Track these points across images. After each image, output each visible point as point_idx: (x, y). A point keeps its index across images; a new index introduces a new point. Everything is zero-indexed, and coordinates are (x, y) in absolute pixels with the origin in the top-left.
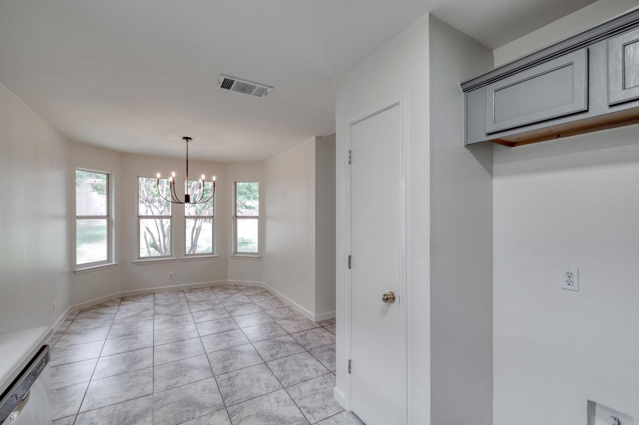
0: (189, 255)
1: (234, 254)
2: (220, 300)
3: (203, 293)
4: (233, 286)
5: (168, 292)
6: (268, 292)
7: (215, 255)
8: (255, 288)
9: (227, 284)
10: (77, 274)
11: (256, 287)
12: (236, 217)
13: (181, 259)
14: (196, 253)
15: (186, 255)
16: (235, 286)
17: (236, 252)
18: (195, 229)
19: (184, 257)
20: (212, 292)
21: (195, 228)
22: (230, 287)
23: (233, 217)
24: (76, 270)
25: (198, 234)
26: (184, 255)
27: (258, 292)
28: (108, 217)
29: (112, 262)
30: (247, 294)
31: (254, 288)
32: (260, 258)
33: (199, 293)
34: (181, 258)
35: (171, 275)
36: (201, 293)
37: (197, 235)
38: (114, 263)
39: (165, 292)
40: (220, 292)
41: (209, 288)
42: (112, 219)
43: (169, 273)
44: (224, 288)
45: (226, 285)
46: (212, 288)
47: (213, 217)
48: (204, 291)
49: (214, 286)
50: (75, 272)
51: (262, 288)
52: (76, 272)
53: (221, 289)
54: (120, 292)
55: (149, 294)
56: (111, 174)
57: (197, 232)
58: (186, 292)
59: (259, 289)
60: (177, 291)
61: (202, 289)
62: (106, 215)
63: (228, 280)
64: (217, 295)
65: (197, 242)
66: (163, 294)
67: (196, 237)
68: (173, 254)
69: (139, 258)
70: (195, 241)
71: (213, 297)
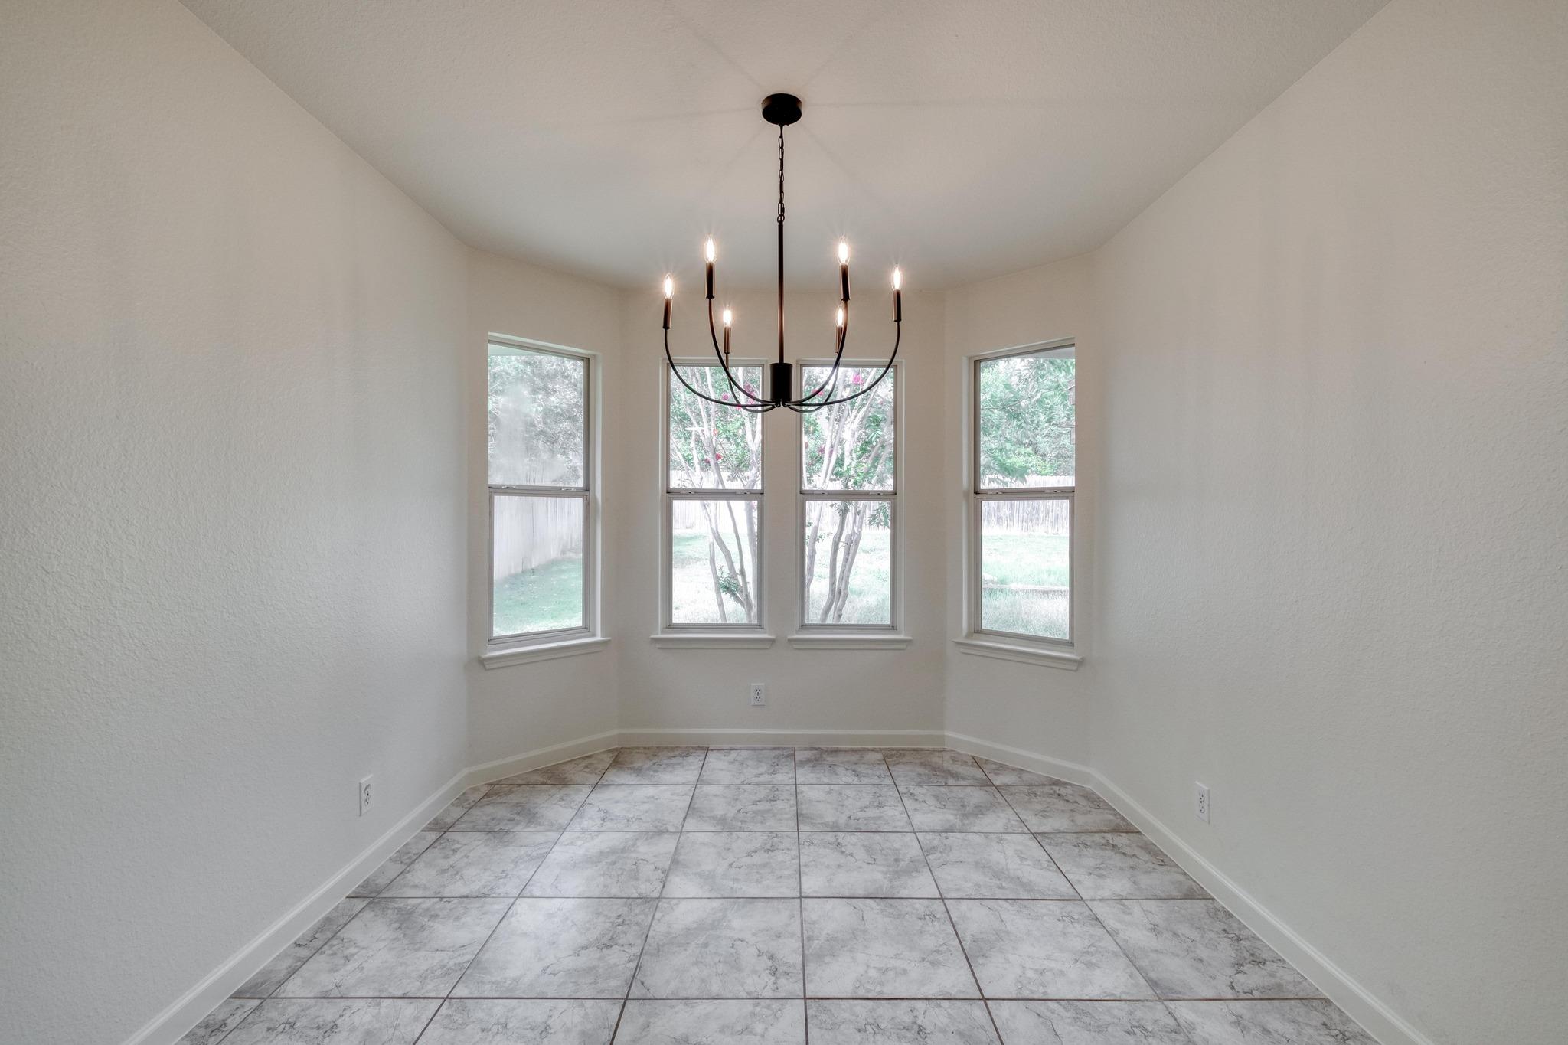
0: (822, 627)
1: (969, 635)
2: (920, 836)
3: (856, 781)
4: (965, 763)
5: (748, 749)
6: (1130, 830)
7: (900, 633)
8: (1063, 791)
9: (945, 750)
10: (488, 667)
11: (1066, 784)
12: (976, 493)
13: (789, 640)
14: (844, 620)
15: (804, 627)
16: (977, 762)
17: (977, 630)
18: (843, 538)
19: (797, 633)
20: (889, 781)
21: (840, 538)
22: (958, 768)
23: (966, 495)
24: (484, 656)
25: (850, 559)
26: (797, 624)
27: (1080, 819)
28: (585, 492)
29: (594, 635)
30: (1035, 824)
31: (1054, 788)
32: (1080, 663)
33: (845, 779)
34: (789, 637)
35: (758, 691)
36: (851, 778)
37: (847, 559)
38: (599, 638)
39: (741, 749)
40: (919, 785)
41: (879, 756)
42: (595, 498)
43: (752, 684)
44: (936, 769)
45: (940, 752)
46: (891, 757)
47: (896, 494)
48: (862, 769)
49: (898, 750)
50: (482, 662)
51: (1096, 802)
52: (485, 663)
53: (921, 770)
54: (615, 732)
55: (693, 748)
56: (594, 356)
57: (848, 552)
58: (803, 763)
59: (1083, 802)
60: (777, 752)
61: (855, 758)
62: (582, 486)
63: (947, 733)
64: (908, 803)
65: (847, 584)
66: (734, 754)
67: (844, 565)
68: (765, 623)
69: (670, 626)
70: (842, 579)
71: (893, 812)
